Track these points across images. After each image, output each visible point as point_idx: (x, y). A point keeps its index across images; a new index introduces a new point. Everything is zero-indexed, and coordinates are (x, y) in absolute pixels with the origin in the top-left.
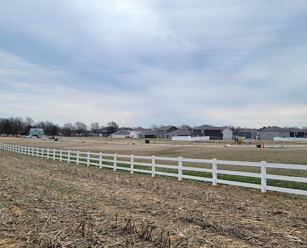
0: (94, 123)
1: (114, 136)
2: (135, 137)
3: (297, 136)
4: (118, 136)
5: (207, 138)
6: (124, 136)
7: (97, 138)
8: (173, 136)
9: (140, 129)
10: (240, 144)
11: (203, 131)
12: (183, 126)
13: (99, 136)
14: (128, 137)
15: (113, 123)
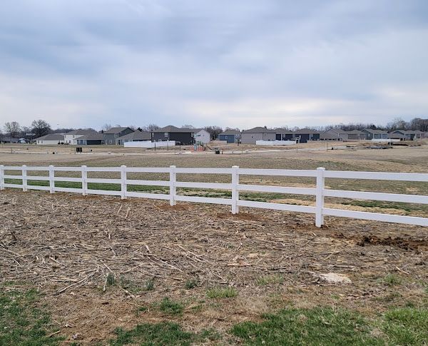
0: (10, 122)
1: (40, 142)
2: (72, 143)
3: (285, 139)
4: (46, 143)
5: (172, 143)
6: (56, 142)
7: (17, 145)
8: (127, 141)
9: (80, 131)
10: (205, 150)
11: (166, 134)
12: (151, 127)
13: (19, 142)
14: (62, 143)
15: (40, 123)
